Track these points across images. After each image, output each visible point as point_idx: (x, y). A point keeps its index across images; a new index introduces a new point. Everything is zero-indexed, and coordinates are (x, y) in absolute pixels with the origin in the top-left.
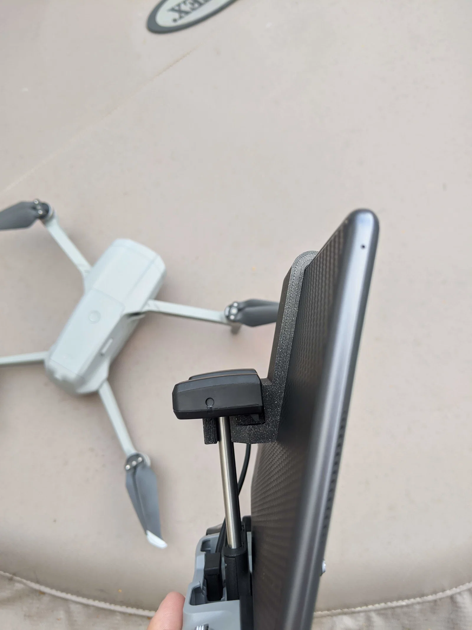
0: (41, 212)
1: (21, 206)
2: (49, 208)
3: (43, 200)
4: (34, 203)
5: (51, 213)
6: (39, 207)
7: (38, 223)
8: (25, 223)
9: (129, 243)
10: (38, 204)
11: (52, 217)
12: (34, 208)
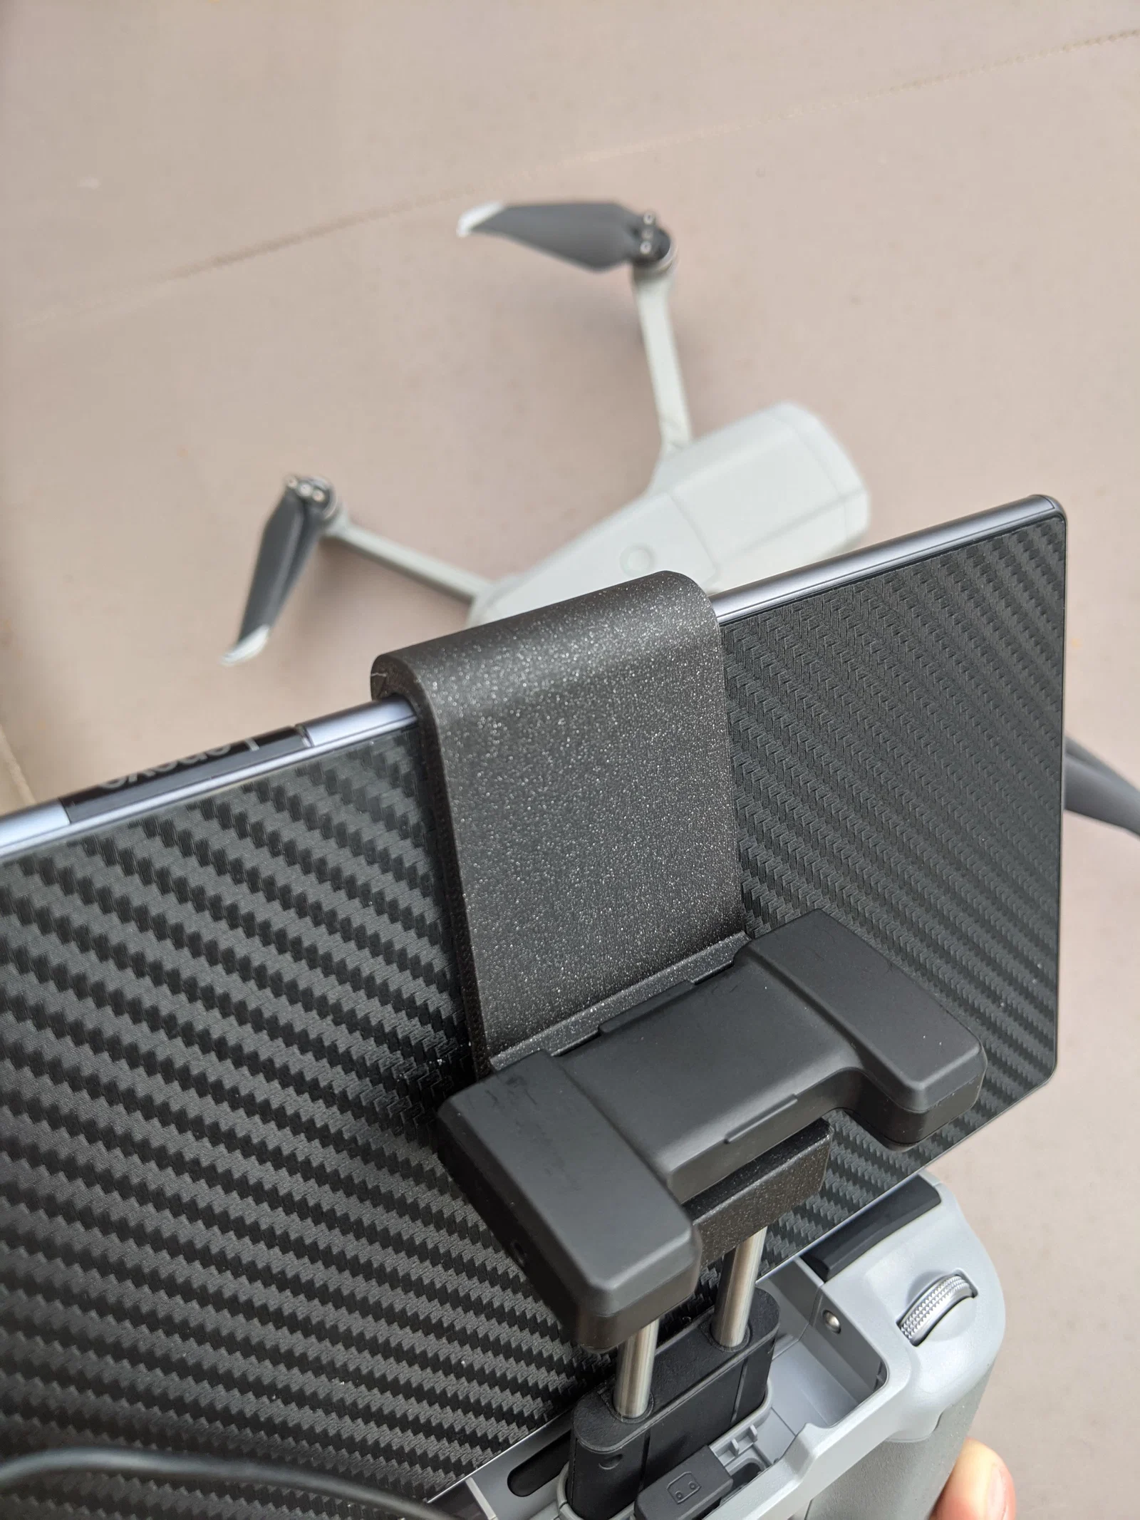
0: (646, 249)
1: (608, 212)
2: (669, 248)
3: (666, 222)
4: (641, 218)
5: (665, 262)
6: (647, 235)
7: (624, 272)
8: (596, 259)
9: (812, 425)
10: (649, 226)
11: (663, 274)
12: (636, 232)
